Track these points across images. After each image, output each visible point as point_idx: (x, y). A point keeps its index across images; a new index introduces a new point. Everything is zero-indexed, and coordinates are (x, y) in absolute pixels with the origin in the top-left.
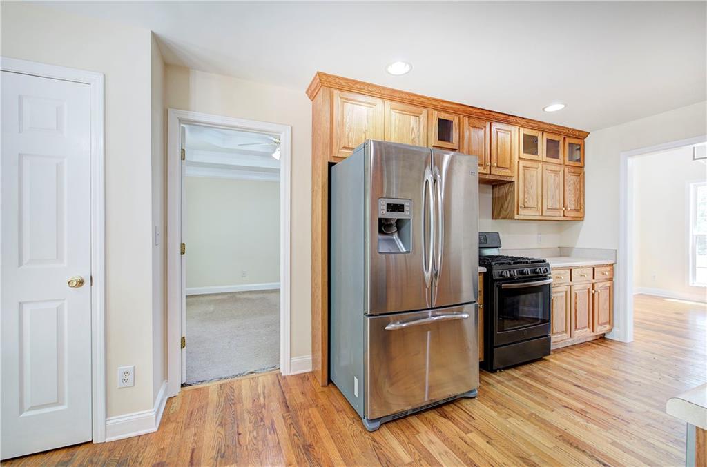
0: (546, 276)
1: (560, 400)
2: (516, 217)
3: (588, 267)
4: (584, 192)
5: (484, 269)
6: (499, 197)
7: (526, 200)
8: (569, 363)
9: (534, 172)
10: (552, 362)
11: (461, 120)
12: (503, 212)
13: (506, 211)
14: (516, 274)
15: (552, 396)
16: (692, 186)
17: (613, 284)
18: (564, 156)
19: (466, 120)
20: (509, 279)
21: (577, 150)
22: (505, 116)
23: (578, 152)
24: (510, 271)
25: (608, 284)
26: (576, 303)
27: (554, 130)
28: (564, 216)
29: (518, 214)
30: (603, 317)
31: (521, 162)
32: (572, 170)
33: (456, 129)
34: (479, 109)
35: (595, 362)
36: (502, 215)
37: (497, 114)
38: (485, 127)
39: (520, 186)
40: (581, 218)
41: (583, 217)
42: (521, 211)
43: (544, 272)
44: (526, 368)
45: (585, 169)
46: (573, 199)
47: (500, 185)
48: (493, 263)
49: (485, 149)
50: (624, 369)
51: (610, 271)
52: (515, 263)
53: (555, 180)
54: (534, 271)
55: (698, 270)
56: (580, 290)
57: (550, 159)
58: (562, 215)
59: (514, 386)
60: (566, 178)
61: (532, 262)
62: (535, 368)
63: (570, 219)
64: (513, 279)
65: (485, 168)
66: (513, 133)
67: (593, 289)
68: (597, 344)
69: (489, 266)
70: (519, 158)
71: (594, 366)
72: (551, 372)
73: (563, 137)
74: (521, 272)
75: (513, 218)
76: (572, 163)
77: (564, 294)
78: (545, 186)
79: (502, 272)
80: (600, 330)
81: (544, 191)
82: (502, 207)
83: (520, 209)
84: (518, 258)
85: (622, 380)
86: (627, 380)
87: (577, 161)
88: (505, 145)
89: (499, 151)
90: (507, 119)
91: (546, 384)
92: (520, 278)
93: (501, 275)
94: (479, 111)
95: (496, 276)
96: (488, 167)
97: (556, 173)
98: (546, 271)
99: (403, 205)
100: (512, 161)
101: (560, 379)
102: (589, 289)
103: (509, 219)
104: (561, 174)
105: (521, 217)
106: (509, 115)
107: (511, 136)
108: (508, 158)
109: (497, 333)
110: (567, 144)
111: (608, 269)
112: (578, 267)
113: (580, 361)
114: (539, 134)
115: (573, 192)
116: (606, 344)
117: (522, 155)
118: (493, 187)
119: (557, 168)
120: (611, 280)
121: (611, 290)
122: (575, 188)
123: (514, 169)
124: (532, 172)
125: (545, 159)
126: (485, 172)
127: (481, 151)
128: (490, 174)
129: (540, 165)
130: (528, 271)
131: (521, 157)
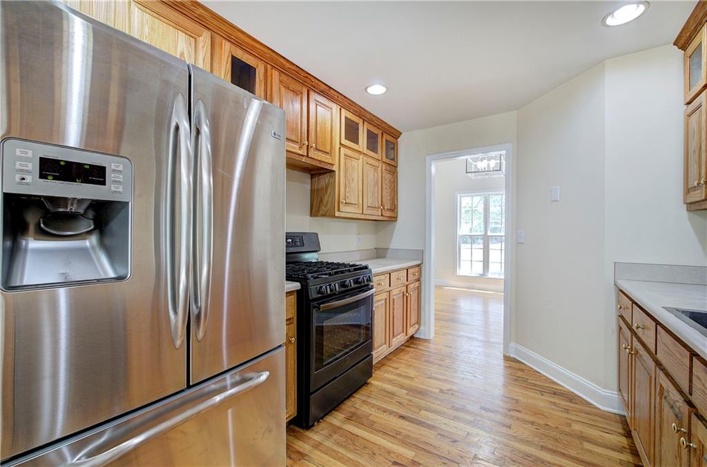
0: (368, 285)
1: (389, 452)
2: (337, 214)
3: (402, 269)
4: (397, 192)
5: (296, 286)
6: (318, 190)
7: (347, 194)
8: (390, 382)
9: (354, 163)
10: (375, 386)
11: (269, 73)
12: (323, 208)
13: (325, 207)
14: (337, 289)
15: (380, 447)
16: (458, 196)
17: (420, 284)
18: (382, 152)
19: (276, 74)
20: (330, 296)
21: (392, 149)
22: (325, 87)
23: (392, 151)
24: (330, 285)
25: (417, 284)
26: (394, 309)
27: (374, 122)
28: (382, 215)
29: (339, 210)
30: (414, 319)
31: (342, 149)
32: (388, 168)
33: (260, 81)
34: (293, 64)
35: (412, 373)
36: (321, 212)
37: (317, 81)
38: (302, 93)
39: (340, 177)
40: (394, 219)
41: (397, 217)
42: (343, 208)
43: (367, 281)
44: (348, 406)
45: (398, 168)
46: (389, 198)
47: (320, 174)
48: (309, 276)
49: (301, 122)
50: (436, 376)
51: (418, 272)
52: (336, 273)
53: (374, 175)
54: (356, 282)
55: (462, 262)
56: (396, 295)
57: (370, 152)
58: (380, 214)
59: (335, 448)
60: (384, 175)
61: (355, 270)
62: (357, 403)
63: (386, 219)
64: (335, 294)
65: (301, 148)
66: (334, 111)
67: (407, 292)
68: (408, 347)
69: (303, 281)
70: (340, 144)
71: (412, 378)
72: (374, 402)
73: (381, 131)
74: (343, 285)
75: (334, 216)
76: (388, 161)
77: (384, 301)
78: (365, 182)
79: (321, 287)
80: (411, 331)
81: (365, 186)
82: (321, 201)
83: (341, 205)
84: (338, 265)
85: (437, 391)
86: (441, 391)
87: (391, 159)
88: (325, 124)
89: (318, 129)
90: (328, 92)
91: (371, 426)
92: (342, 292)
93: (319, 292)
94: (294, 68)
95: (313, 294)
96: (306, 147)
97: (376, 168)
98: (369, 280)
99: (103, 169)
100: (333, 144)
101: (385, 411)
102: (403, 293)
103: (329, 216)
104: (379, 169)
105: (342, 215)
106: (330, 88)
107: (332, 113)
108: (329, 141)
109: (314, 373)
110: (384, 141)
111: (417, 269)
112: (395, 271)
113: (400, 375)
114: (360, 121)
115: (389, 191)
116: (416, 344)
117: (344, 141)
118: (312, 176)
119: (376, 164)
120: (419, 280)
121: (419, 289)
122: (390, 186)
123: (335, 156)
124: (353, 163)
125: (365, 151)
126: (301, 152)
127: (297, 124)
128: (307, 156)
129: (361, 157)
130: (350, 281)
131: (342, 142)
